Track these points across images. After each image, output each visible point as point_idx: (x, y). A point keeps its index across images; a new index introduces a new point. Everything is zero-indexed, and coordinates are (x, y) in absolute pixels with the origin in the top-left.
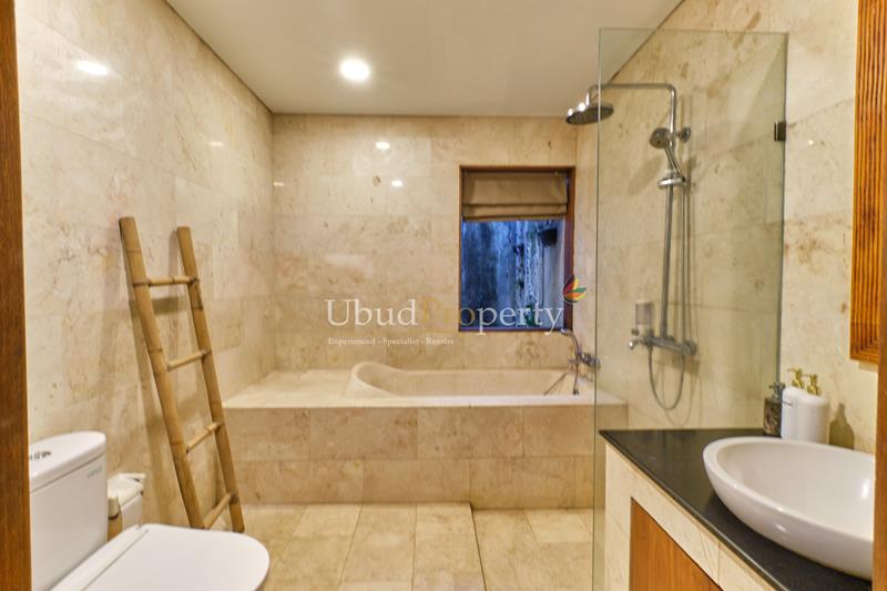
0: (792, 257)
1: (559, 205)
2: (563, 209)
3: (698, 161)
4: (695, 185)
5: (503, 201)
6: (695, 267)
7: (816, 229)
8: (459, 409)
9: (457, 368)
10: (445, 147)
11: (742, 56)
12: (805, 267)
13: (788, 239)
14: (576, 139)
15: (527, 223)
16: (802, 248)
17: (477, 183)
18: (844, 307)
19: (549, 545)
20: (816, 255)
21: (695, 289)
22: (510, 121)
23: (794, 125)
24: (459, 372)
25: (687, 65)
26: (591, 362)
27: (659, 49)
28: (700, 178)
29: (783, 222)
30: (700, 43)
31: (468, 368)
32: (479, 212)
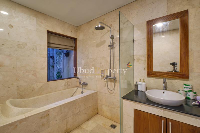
0: (135, 61)
1: (73, 47)
2: (74, 48)
3: (115, 43)
4: (114, 47)
5: (59, 44)
6: (115, 63)
7: (139, 57)
8: (63, 105)
9: (47, 93)
10: (42, 23)
11: (125, 26)
12: (138, 63)
13: (135, 58)
14: (77, 32)
15: (55, 50)
16: (137, 60)
17: (51, 37)
18: (145, 69)
19: (91, 131)
20: (140, 61)
21: (115, 67)
22: (62, 22)
23: (135, 40)
24: (48, 94)
25: (112, 24)
26: (85, 84)
27: (104, 19)
28: (116, 46)
29: (134, 56)
30: (115, 21)
31: (50, 93)
32: (52, 45)
